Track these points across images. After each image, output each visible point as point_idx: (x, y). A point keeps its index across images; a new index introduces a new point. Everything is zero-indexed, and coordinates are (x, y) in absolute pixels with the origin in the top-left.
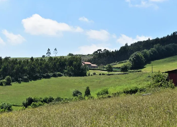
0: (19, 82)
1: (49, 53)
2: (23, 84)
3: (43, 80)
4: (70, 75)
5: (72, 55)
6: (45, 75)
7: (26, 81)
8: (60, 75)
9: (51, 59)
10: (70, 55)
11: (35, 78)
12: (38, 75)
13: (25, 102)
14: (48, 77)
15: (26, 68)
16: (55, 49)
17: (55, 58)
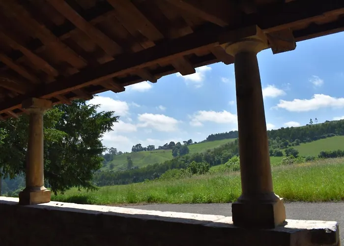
0: (305, 142)
1: (311, 122)
2: (307, 143)
3: (321, 140)
4: (341, 135)
5: (329, 121)
6: (322, 136)
7: (309, 141)
8: (333, 136)
9: (314, 126)
10: (327, 121)
11: (316, 139)
12: (317, 137)
13: (320, 155)
14: (324, 137)
15: (308, 132)
16: (316, 119)
17: (317, 125)
